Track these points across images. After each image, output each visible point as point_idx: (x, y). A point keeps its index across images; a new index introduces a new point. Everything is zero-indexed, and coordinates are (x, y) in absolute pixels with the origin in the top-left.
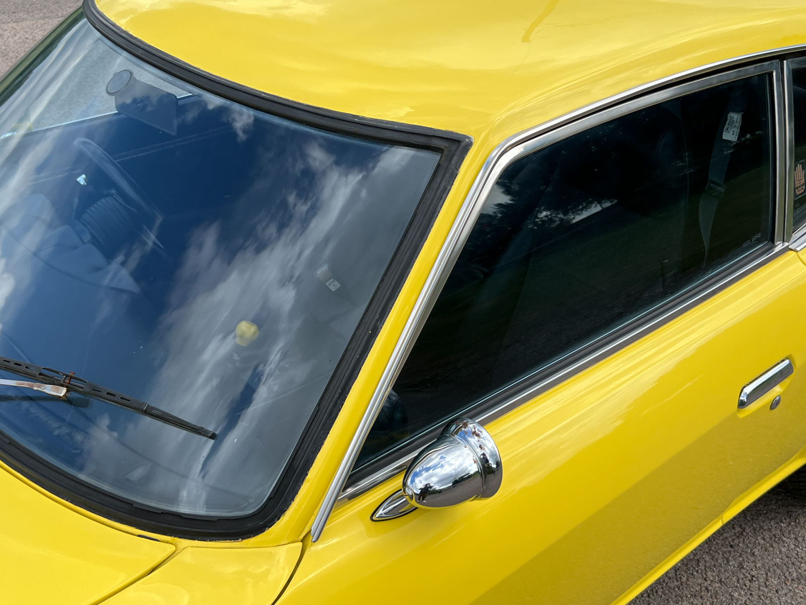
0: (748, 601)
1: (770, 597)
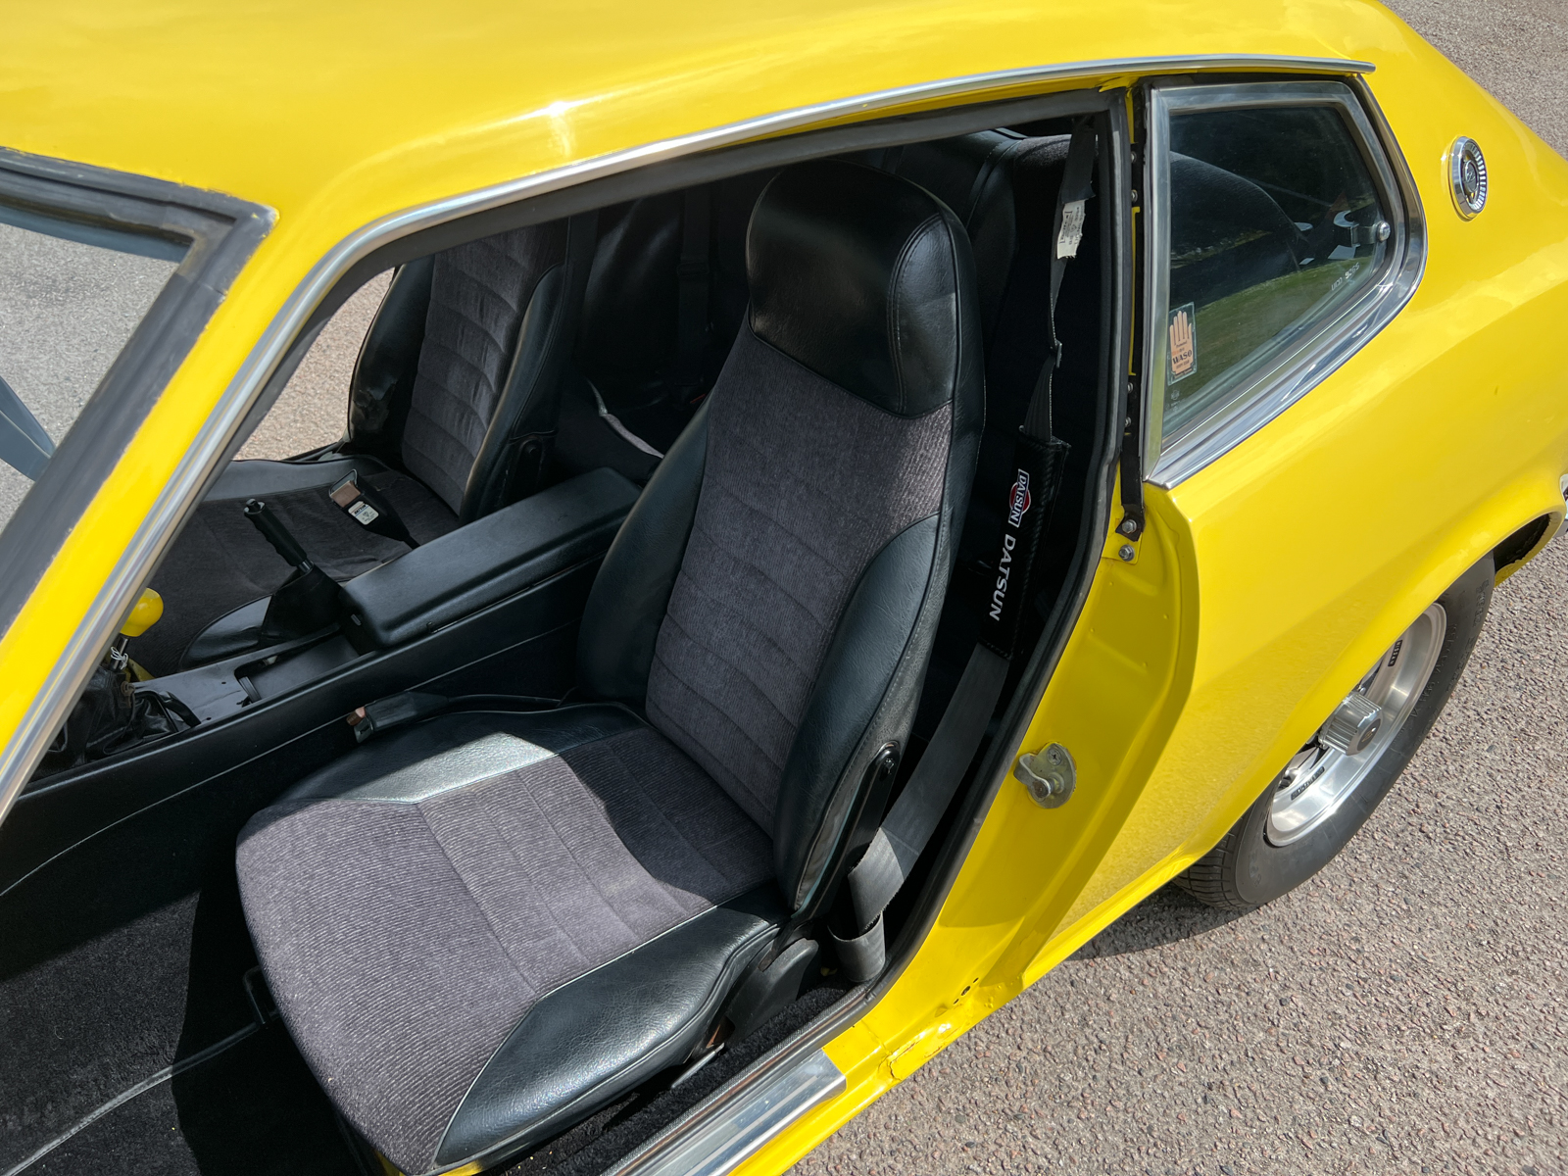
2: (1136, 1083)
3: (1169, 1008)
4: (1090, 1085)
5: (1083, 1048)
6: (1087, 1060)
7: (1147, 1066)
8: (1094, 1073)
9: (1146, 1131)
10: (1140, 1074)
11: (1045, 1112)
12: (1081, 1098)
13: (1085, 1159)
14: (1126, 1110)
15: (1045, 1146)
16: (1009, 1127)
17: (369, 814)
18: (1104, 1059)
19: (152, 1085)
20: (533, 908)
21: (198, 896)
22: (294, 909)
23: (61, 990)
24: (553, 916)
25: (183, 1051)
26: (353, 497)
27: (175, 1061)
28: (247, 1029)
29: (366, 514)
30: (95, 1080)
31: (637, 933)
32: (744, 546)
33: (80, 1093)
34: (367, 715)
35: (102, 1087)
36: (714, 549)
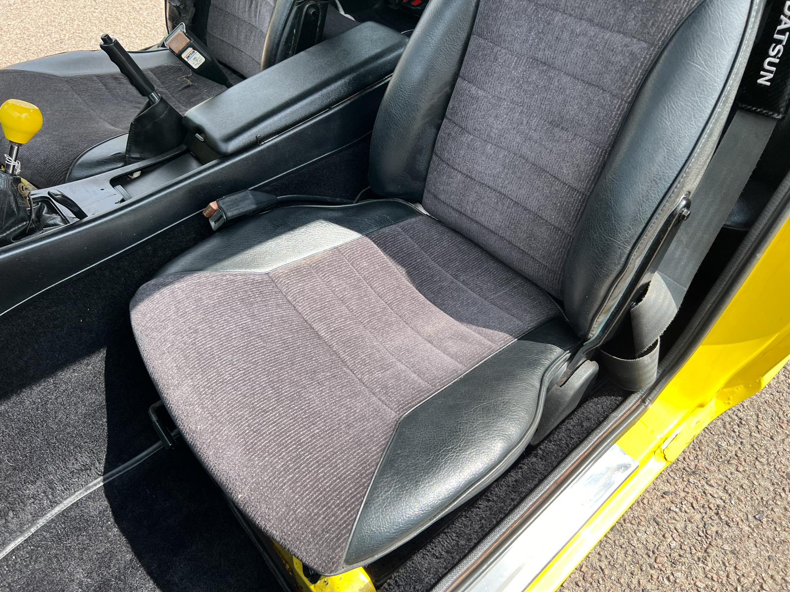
0: (739, 452)
1: (765, 445)
2: (771, 445)
3: (781, 394)
4: (740, 448)
5: (730, 423)
6: (734, 432)
7: (776, 433)
8: (741, 440)
9: (786, 477)
10: (773, 439)
11: (713, 468)
12: (736, 458)
13: (748, 498)
14: (768, 464)
15: (718, 491)
16: (691, 480)
17: (233, 281)
18: (745, 431)
19: (89, 492)
20: (374, 347)
21: (105, 352)
22: (186, 357)
23: (7, 428)
24: (389, 352)
25: (110, 465)
26: (184, 44)
27: (105, 473)
28: (155, 446)
29: (196, 60)
30: (44, 492)
31: (461, 363)
32: (527, 40)
33: (33, 502)
34: (220, 207)
35: (50, 497)
36: (495, 50)
